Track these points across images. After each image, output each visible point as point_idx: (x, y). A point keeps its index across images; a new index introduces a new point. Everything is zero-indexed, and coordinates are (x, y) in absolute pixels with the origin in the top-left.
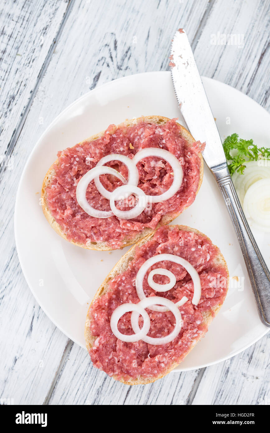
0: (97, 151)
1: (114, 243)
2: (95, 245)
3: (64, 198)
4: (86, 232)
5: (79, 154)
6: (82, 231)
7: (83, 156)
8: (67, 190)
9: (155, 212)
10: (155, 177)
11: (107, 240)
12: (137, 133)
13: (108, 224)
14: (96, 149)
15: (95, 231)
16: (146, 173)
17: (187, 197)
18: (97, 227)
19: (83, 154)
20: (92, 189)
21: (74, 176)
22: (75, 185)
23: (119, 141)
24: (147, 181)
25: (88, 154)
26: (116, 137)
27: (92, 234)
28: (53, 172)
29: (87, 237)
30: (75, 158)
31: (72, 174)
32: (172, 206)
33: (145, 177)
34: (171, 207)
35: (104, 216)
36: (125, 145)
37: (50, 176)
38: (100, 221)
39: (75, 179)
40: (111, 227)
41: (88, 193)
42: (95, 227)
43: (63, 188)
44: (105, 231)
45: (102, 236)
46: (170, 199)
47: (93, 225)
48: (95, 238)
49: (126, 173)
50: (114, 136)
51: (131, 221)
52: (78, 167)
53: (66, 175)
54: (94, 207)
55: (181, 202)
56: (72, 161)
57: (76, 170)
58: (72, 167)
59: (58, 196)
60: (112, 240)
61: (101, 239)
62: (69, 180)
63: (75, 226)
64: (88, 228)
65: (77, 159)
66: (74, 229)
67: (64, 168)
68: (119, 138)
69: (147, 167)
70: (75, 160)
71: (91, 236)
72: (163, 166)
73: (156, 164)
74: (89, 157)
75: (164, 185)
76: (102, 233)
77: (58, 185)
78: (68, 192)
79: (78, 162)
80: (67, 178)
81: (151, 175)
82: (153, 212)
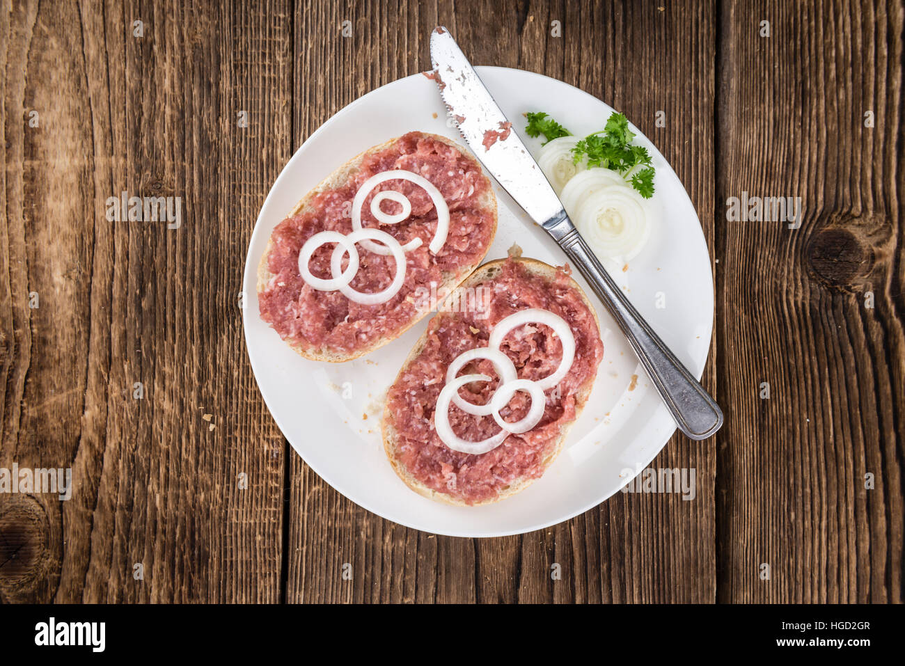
0: (434, 366)
1: (533, 472)
2: (509, 490)
3: (428, 454)
4: (488, 481)
5: (411, 384)
6: (481, 482)
7: (419, 384)
8: (426, 442)
9: (562, 397)
10: (533, 350)
11: (521, 473)
13: (509, 452)
14: (430, 363)
15: (498, 472)
16: (517, 353)
17: (592, 351)
18: (498, 465)
19: (417, 382)
20: (457, 418)
21: (423, 417)
22: (431, 428)
23: (453, 333)
24: (525, 362)
25: (424, 377)
26: (446, 330)
27: (497, 477)
28: (390, 429)
29: (493, 487)
30: (409, 393)
31: (419, 416)
32: (579, 375)
33: (518, 359)
34: (579, 377)
35: (497, 443)
36: (465, 333)
37: (389, 438)
38: (497, 455)
39: (426, 420)
40: (516, 453)
41: (455, 428)
42: (495, 467)
43: (419, 442)
44: (512, 463)
45: (512, 472)
46: (572, 368)
47: (491, 466)
48: (504, 481)
49: (491, 370)
50: (443, 330)
51: (537, 428)
52: (420, 402)
53: (412, 423)
54: (476, 440)
55: (588, 361)
56: (408, 400)
57: (421, 408)
58: (413, 408)
59: (419, 457)
60: (528, 470)
62: (420, 426)
63: (468, 482)
64: (486, 474)
65: (413, 393)
66: (469, 487)
67: (402, 416)
68: (451, 329)
69: (513, 345)
70: (411, 396)
71: (497, 482)
72: (534, 330)
73: (523, 333)
74: (428, 380)
75: (552, 354)
76: (509, 468)
77: (409, 443)
78: (428, 445)
79: (417, 396)
80: (414, 426)
81: (525, 352)
82: (559, 398)
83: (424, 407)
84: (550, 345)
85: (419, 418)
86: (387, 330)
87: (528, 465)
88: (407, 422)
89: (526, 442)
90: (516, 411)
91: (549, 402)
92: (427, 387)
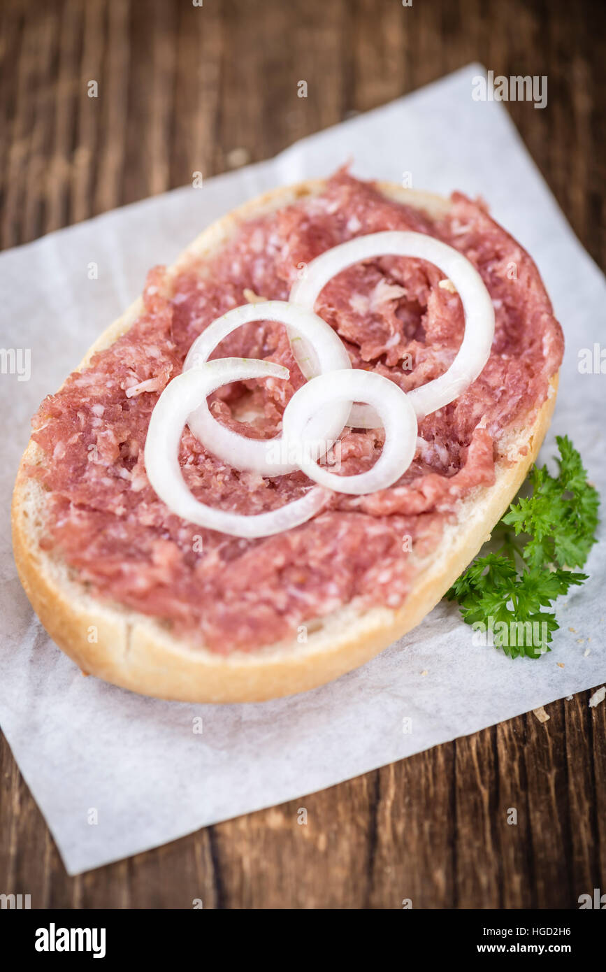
0: (154, 352)
1: (384, 577)
4: (266, 592)
5: (97, 392)
6: (251, 596)
7: (113, 388)
8: (120, 511)
9: (461, 444)
10: (395, 340)
12: (250, 252)
13: (328, 533)
14: (145, 347)
15: (296, 576)
17: (537, 345)
18: (299, 562)
19: (109, 384)
21: (116, 464)
22: (137, 486)
25: (129, 376)
27: (293, 591)
28: (33, 487)
29: (281, 614)
30: (86, 411)
31: (105, 461)
32: (504, 392)
34: (504, 398)
35: (298, 516)
36: (232, 302)
37: (31, 505)
38: (295, 540)
39: (124, 473)
41: (198, 491)
42: (290, 565)
43: (101, 511)
44: (332, 556)
45: (330, 578)
46: (486, 372)
47: (279, 561)
48: (309, 598)
50: (181, 298)
52: (114, 430)
53: (86, 475)
55: (528, 367)
56: (83, 422)
57: (114, 441)
58: (95, 440)
59: (100, 537)
60: (371, 573)
61: (333, 589)
62: (108, 482)
63: (219, 595)
64: (265, 578)
65: (98, 409)
66: (220, 608)
67: (66, 456)
68: (200, 294)
69: (347, 320)
70: (93, 415)
71: (293, 602)
72: (397, 292)
73: (370, 302)
74: (135, 381)
75: (439, 339)
76: (324, 569)
77: (78, 512)
78: (124, 518)
79: (105, 416)
80: (94, 480)
81: (374, 343)
82: (455, 446)
83: (121, 444)
84: (434, 321)
85: (107, 464)
87: (373, 561)
88: (75, 470)
89: (370, 512)
90: (349, 459)
91: (432, 454)
92: (133, 403)
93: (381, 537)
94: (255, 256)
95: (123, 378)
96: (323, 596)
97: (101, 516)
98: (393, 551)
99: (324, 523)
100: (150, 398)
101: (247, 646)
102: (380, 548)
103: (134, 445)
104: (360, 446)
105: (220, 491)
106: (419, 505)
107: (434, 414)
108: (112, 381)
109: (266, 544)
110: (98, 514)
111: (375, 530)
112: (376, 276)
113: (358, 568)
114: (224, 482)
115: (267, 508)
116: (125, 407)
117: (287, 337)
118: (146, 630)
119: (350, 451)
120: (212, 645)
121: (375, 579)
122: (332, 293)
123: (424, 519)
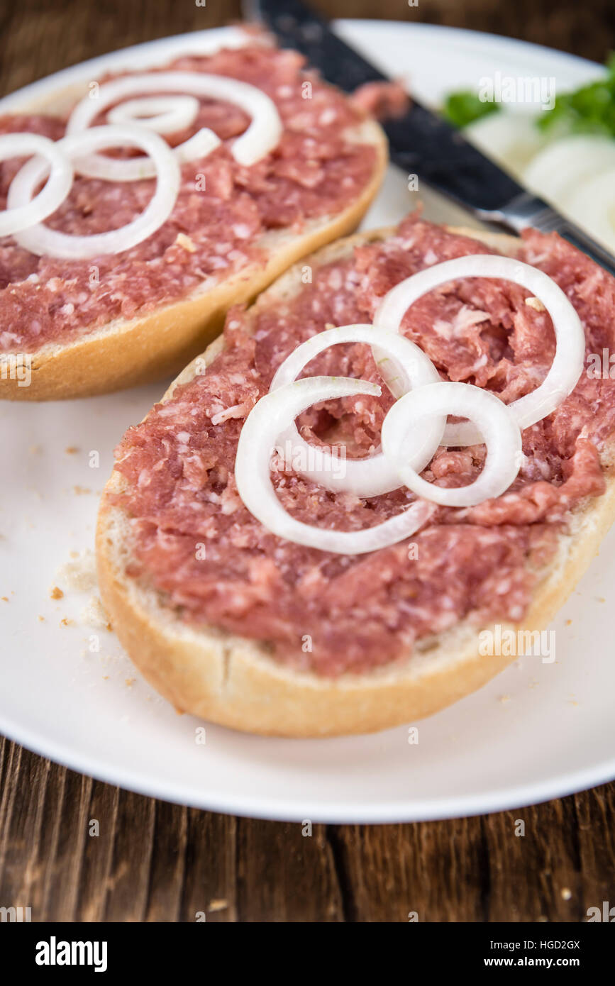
0: (239, 380)
1: (503, 587)
4: (376, 608)
5: (183, 421)
6: (359, 613)
7: (198, 416)
8: (211, 534)
9: (562, 457)
10: (483, 361)
15: (406, 591)
18: (408, 576)
19: (194, 412)
21: (204, 489)
25: (214, 403)
26: (272, 333)
27: (404, 606)
28: (117, 515)
29: (393, 631)
30: (172, 439)
31: (194, 486)
32: (601, 405)
34: (602, 410)
35: (401, 532)
37: (115, 533)
38: (402, 553)
39: (214, 497)
42: (398, 579)
43: (190, 534)
44: (442, 568)
45: (443, 591)
46: (580, 386)
47: (387, 575)
48: (423, 613)
50: (263, 335)
52: (201, 456)
53: (174, 501)
56: (168, 449)
60: (488, 585)
61: (447, 602)
62: (197, 506)
63: (324, 613)
64: (373, 593)
65: (184, 437)
66: (326, 627)
67: (151, 483)
68: (282, 329)
69: (433, 344)
70: (178, 442)
71: (404, 618)
72: (481, 316)
73: (454, 327)
74: (221, 408)
75: (529, 356)
76: (436, 582)
77: (166, 536)
78: (216, 541)
79: (192, 443)
80: (182, 505)
81: (461, 364)
82: (556, 459)
83: (209, 471)
84: (522, 338)
85: (196, 489)
86: (126, 299)
87: (488, 572)
88: (162, 496)
89: (479, 522)
90: (449, 475)
91: (533, 469)
92: (219, 430)
93: (495, 546)
94: (334, 294)
95: (209, 404)
96: (437, 610)
97: (190, 538)
98: (509, 560)
99: (431, 535)
100: (235, 424)
101: (356, 668)
102: (494, 558)
103: (222, 470)
104: (458, 461)
105: (316, 511)
106: (530, 513)
107: (530, 428)
108: (197, 408)
109: (370, 559)
110: (187, 538)
111: (488, 539)
112: (456, 305)
113: (473, 579)
114: (320, 503)
115: (366, 526)
116: (212, 434)
117: (374, 361)
118: (246, 654)
119: (449, 467)
120: (318, 667)
121: (492, 590)
122: (416, 320)
123: (536, 528)
